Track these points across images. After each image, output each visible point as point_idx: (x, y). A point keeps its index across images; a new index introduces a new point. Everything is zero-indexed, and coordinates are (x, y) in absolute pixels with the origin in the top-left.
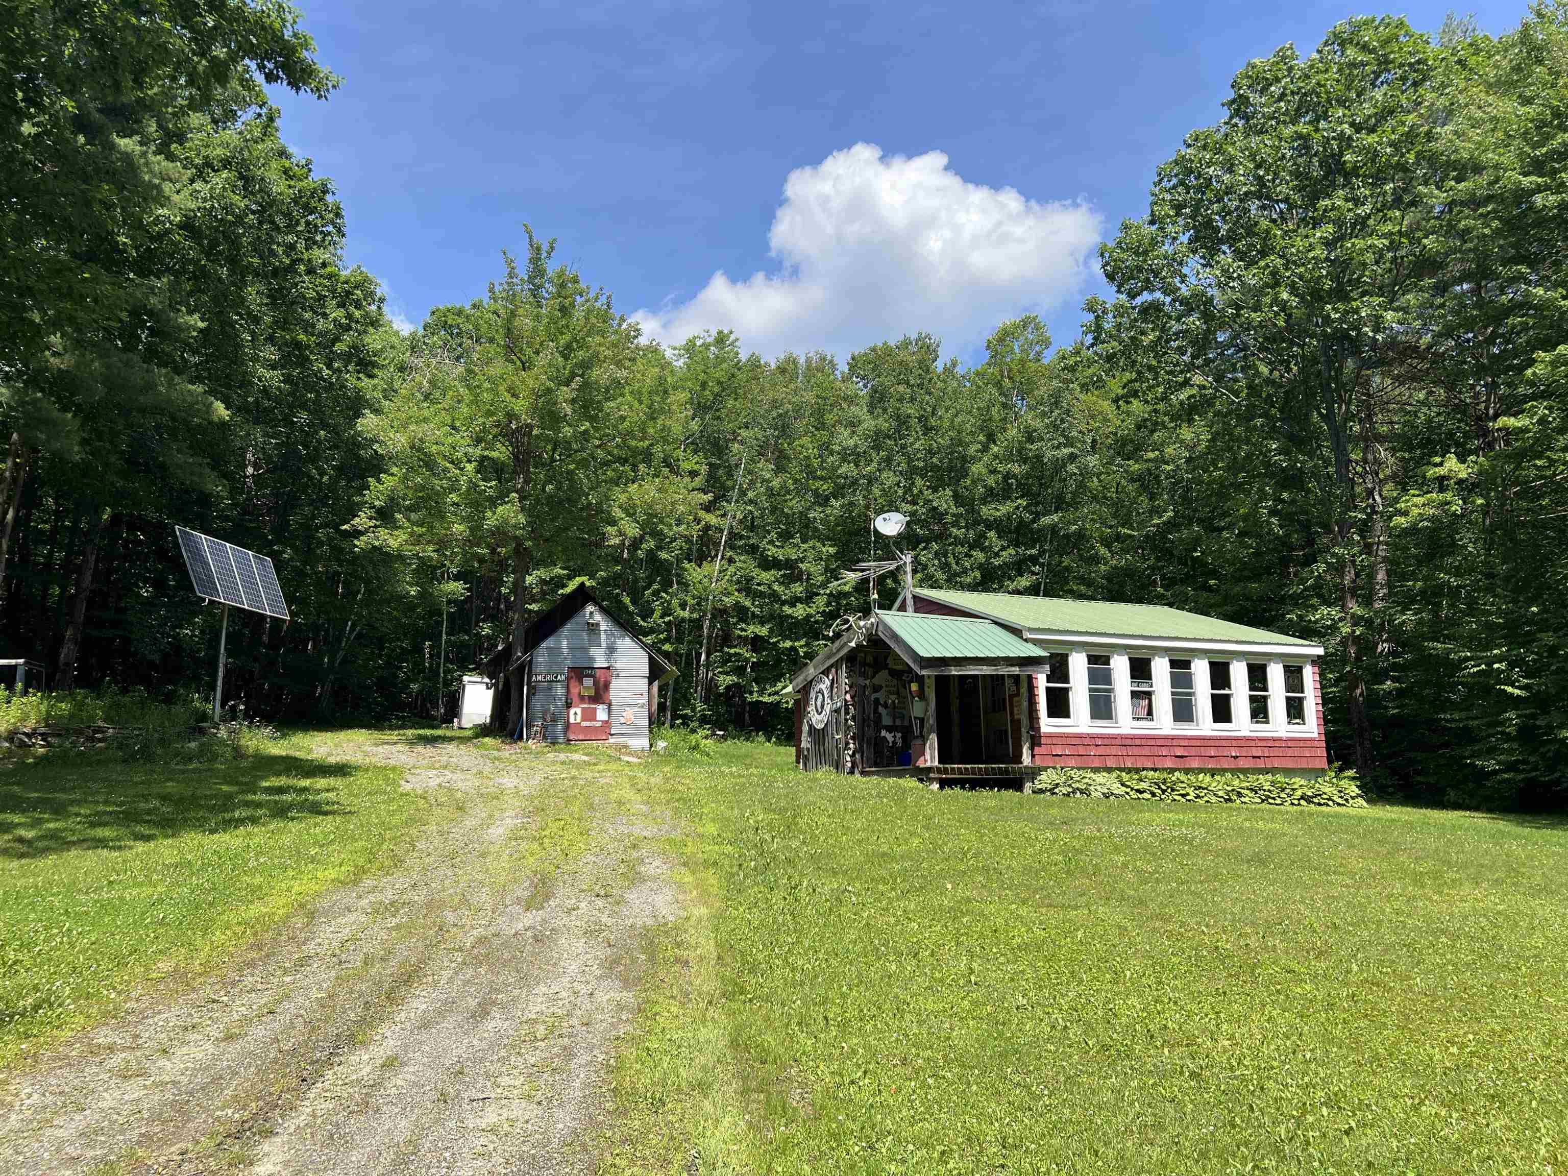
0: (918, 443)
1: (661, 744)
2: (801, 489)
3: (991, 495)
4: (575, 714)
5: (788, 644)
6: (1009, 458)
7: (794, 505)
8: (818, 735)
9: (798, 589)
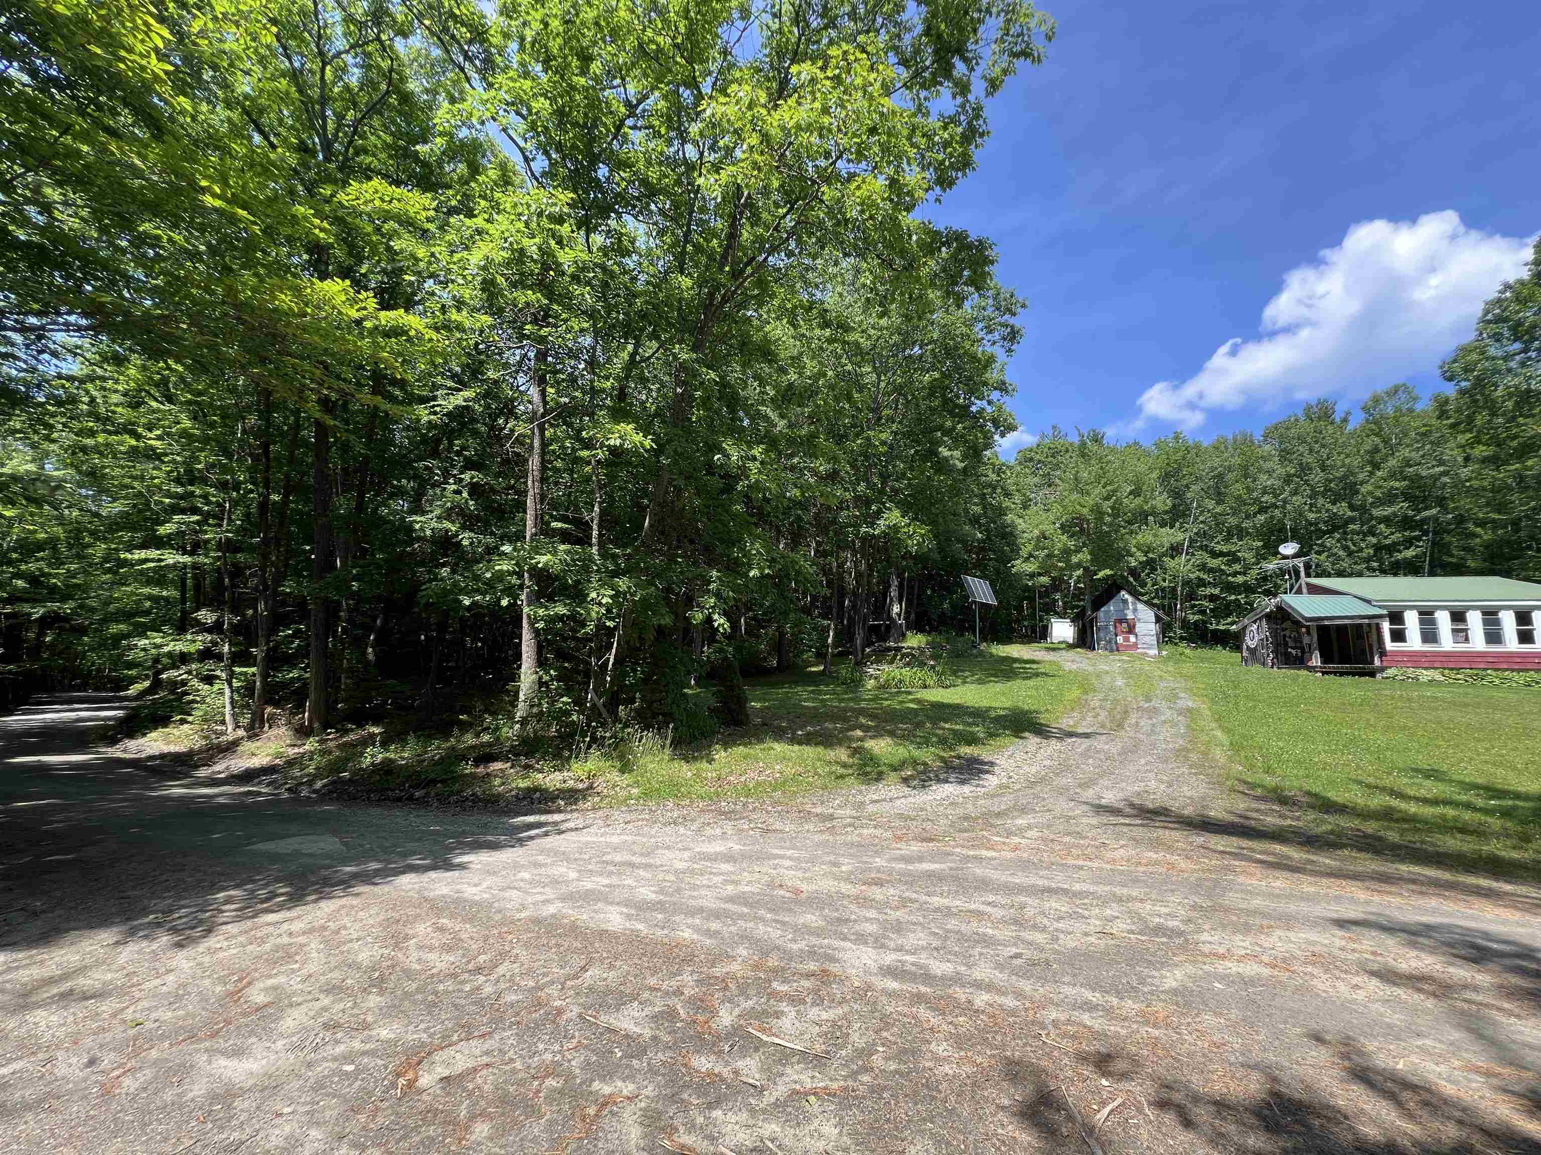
0: (1317, 477)
1: (1164, 653)
2: (1235, 512)
3: (1380, 502)
4: (1120, 639)
5: (1233, 597)
6: (1392, 475)
7: (1232, 521)
8: (1252, 651)
9: (1237, 567)
